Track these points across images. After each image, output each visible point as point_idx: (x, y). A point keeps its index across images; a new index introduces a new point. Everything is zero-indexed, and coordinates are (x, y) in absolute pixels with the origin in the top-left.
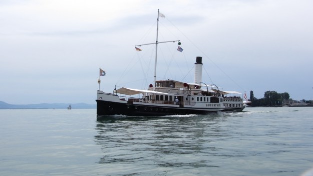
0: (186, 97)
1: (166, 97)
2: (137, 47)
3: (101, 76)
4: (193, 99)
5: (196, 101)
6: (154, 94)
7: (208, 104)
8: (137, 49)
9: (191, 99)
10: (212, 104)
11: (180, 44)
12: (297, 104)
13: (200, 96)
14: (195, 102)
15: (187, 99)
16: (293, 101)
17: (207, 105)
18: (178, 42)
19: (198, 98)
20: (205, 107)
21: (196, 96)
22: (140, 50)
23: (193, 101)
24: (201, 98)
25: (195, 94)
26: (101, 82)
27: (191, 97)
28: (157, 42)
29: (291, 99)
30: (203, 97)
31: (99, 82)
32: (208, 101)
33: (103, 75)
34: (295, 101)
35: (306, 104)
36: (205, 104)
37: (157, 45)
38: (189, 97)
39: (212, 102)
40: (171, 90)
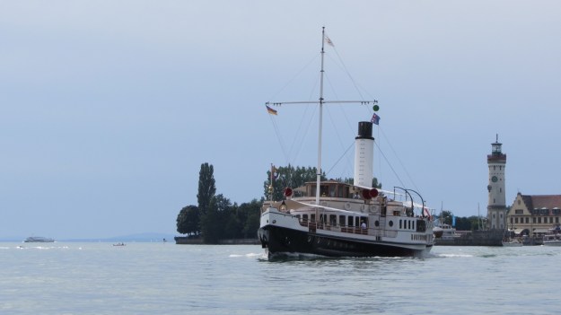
0: (376, 218)
4: (391, 224)
5: (398, 228)
7: (414, 234)
8: (269, 109)
9: (387, 222)
10: (418, 233)
11: (376, 108)
13: (404, 217)
14: (397, 231)
15: (377, 223)
17: (412, 239)
18: (372, 105)
19: (401, 221)
20: (410, 241)
21: (399, 218)
22: (275, 112)
23: (393, 228)
24: (405, 221)
25: (396, 213)
27: (388, 219)
28: (322, 99)
30: (408, 219)
32: (413, 228)
35: (457, 235)
36: (410, 234)
37: (321, 106)
38: (383, 219)
39: (418, 230)
40: (351, 204)
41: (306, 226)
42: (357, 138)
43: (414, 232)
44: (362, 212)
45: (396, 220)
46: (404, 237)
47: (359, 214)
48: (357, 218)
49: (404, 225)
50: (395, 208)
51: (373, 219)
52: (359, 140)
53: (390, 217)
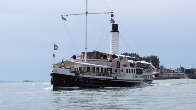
0: (115, 68)
1: (98, 68)
2: (64, 17)
3: (55, 50)
4: (122, 71)
5: (126, 73)
6: (85, 65)
7: (135, 75)
8: (63, 18)
10: (137, 75)
11: (112, 16)
12: (172, 75)
13: (129, 67)
15: (116, 71)
16: (165, 69)
17: (134, 77)
19: (127, 69)
20: (132, 79)
21: (126, 68)
23: (123, 73)
24: (130, 69)
25: (125, 66)
26: (55, 56)
27: (121, 69)
28: (87, 12)
29: (162, 67)
30: (131, 68)
31: (54, 56)
32: (134, 73)
33: (56, 49)
34: (168, 70)
36: (132, 76)
37: (87, 16)
38: (119, 68)
39: (137, 73)
40: (102, 62)
41: (74, 73)
42: (111, 32)
43: (135, 74)
44: (108, 65)
45: (125, 69)
46: (129, 77)
47: (106, 67)
48: (105, 69)
49: (129, 71)
50: (124, 63)
51: (114, 69)
52: (112, 33)
53: (122, 68)
